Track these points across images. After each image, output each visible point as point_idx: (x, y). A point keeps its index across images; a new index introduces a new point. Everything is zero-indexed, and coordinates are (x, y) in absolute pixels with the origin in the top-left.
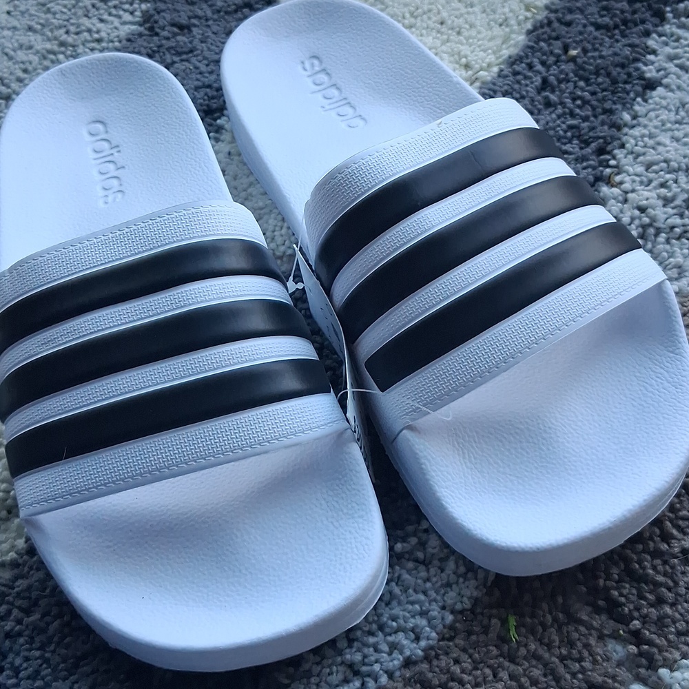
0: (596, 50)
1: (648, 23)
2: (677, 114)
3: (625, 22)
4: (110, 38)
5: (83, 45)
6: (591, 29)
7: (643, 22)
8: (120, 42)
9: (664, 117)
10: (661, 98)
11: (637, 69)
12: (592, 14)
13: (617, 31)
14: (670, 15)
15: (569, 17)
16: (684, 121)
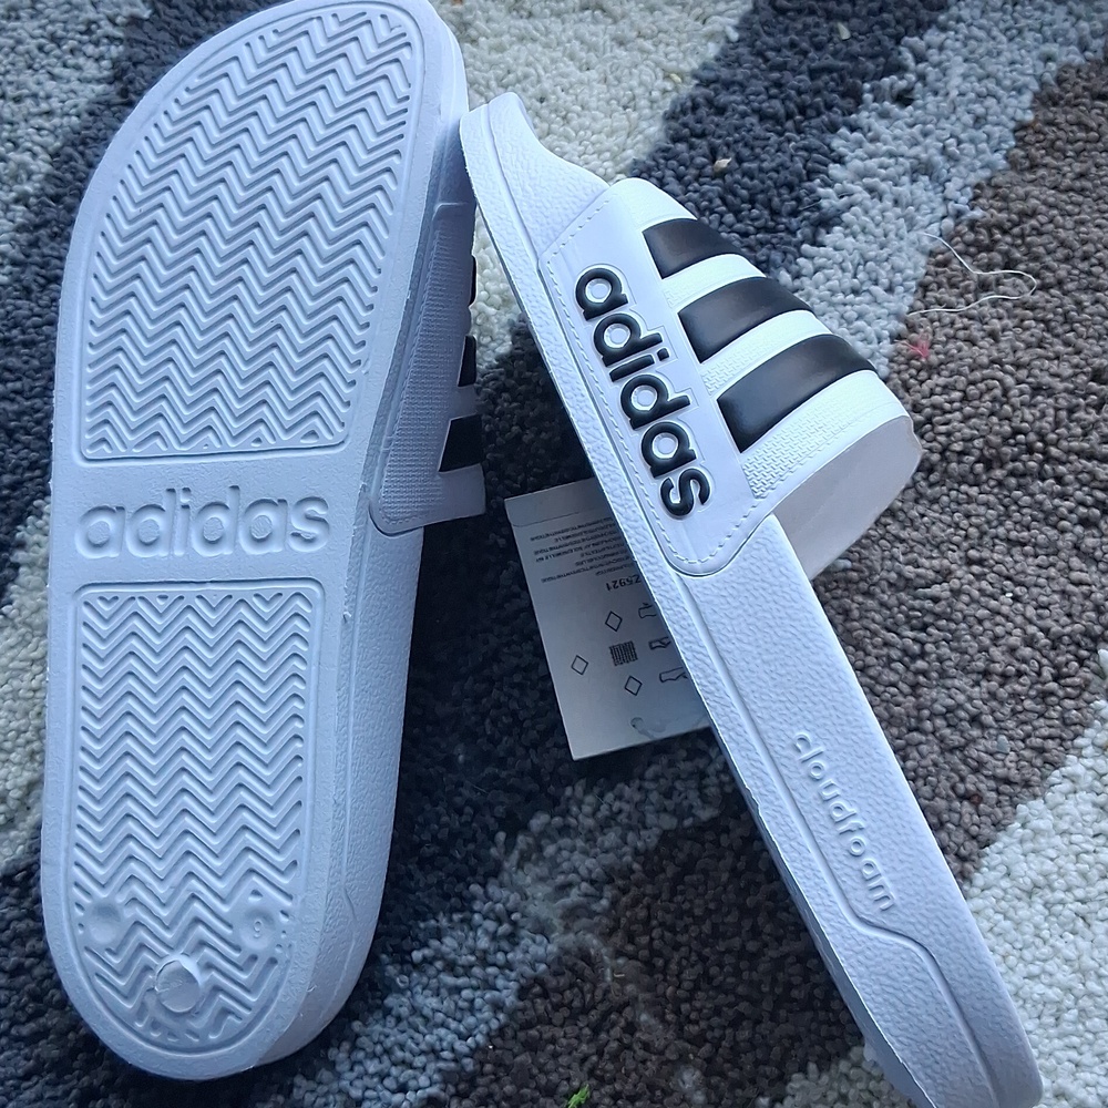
0: (756, 157)
1: (835, 109)
2: (855, 276)
3: (802, 110)
4: (66, 109)
5: (26, 121)
6: (754, 120)
7: (829, 107)
8: (78, 116)
9: (834, 283)
10: (836, 249)
11: (812, 191)
12: (757, 94)
13: (789, 124)
14: (868, 97)
15: (723, 98)
16: (864, 288)
